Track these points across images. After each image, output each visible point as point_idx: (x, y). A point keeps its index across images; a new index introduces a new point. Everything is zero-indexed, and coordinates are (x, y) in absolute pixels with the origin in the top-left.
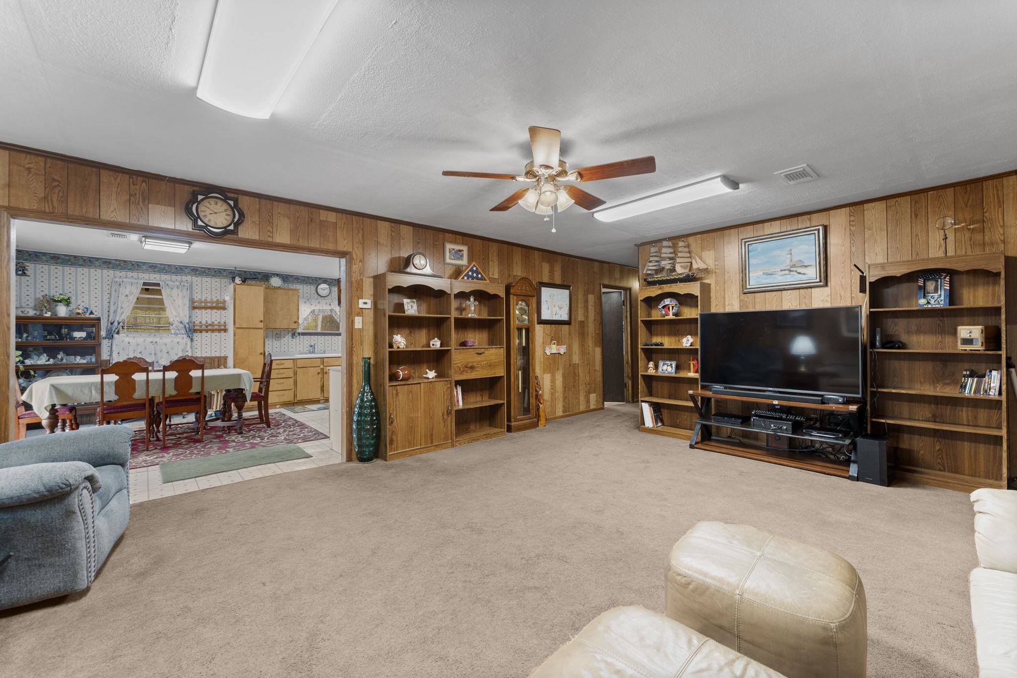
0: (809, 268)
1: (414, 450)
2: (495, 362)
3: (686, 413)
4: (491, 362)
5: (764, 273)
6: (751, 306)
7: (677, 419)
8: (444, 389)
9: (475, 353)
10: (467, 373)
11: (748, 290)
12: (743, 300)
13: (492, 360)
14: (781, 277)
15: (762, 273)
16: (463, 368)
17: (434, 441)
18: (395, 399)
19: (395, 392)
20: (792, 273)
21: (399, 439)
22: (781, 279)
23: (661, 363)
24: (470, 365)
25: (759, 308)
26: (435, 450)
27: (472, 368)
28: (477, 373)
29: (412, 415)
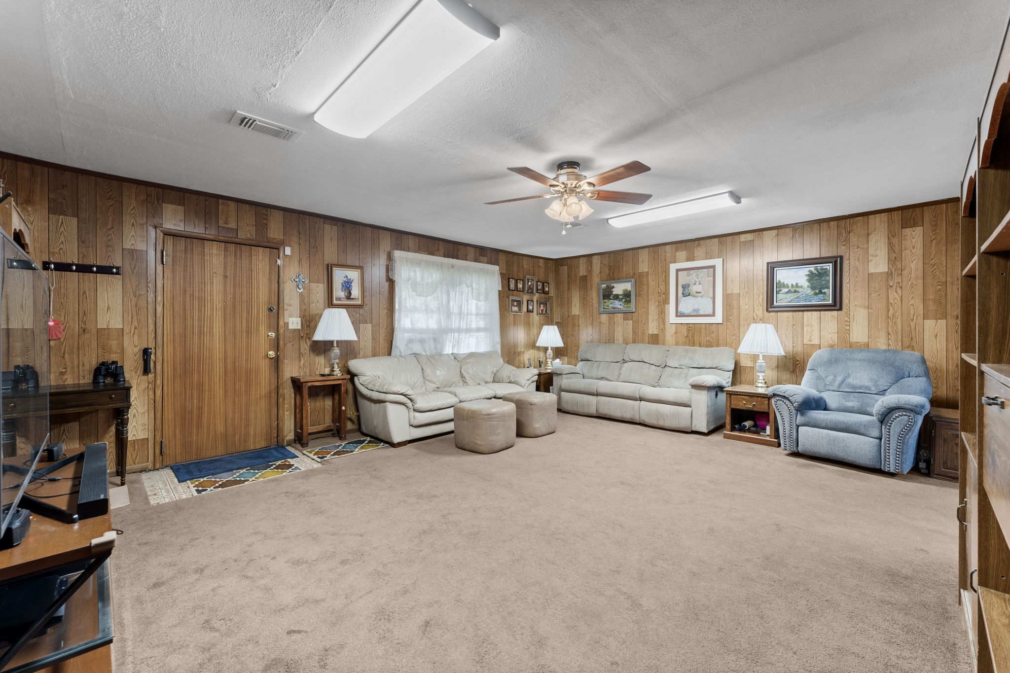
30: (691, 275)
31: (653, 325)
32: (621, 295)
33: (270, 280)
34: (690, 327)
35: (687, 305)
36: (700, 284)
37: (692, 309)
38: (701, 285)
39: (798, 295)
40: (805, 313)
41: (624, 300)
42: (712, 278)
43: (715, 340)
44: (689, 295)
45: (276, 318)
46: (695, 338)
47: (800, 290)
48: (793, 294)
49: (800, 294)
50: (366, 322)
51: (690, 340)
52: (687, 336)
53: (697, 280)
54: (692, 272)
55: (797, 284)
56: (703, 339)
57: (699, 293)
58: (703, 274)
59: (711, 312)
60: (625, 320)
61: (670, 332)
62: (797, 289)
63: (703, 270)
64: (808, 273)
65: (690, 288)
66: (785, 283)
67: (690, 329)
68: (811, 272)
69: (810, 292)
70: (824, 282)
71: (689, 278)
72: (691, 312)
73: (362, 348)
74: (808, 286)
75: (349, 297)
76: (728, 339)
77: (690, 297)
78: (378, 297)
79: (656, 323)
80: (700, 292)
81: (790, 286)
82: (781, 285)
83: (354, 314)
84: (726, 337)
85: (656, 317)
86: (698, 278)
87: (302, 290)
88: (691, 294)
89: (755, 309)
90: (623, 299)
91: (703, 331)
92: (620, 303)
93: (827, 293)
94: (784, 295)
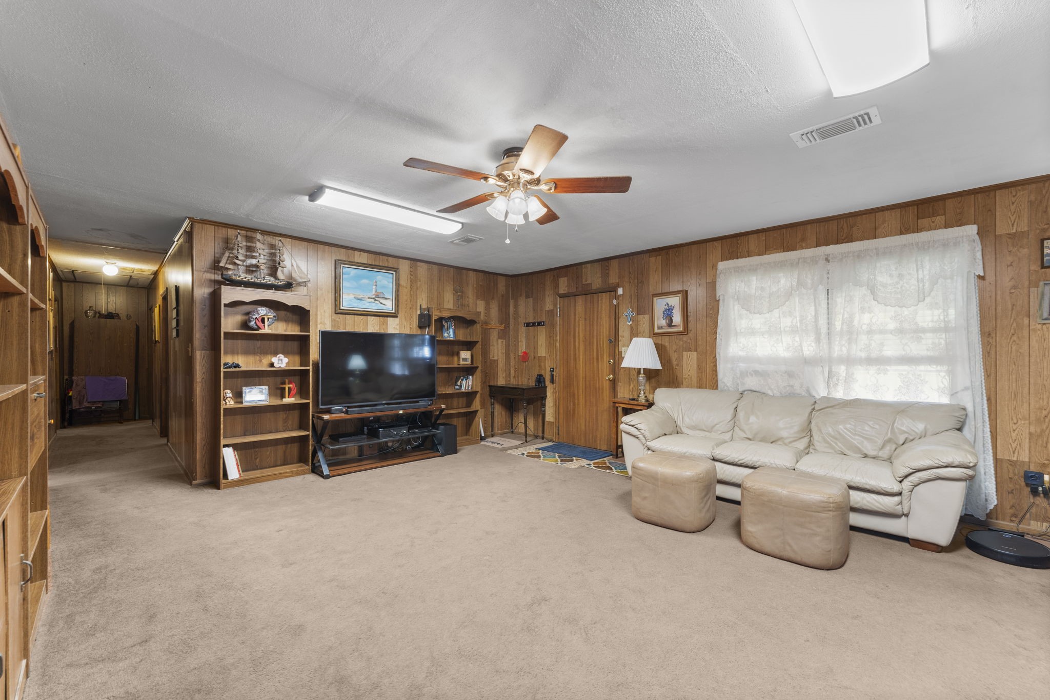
0: (388, 301)
3: (269, 448)
5: (355, 298)
6: (342, 327)
7: (256, 459)
11: (341, 311)
12: (335, 320)
14: (368, 304)
15: (353, 296)
20: (376, 302)
22: (368, 306)
23: (246, 389)
25: (349, 329)
33: (610, 317)
45: (614, 348)
50: (690, 350)
73: (685, 378)
75: (670, 325)
78: (705, 320)
83: (677, 341)
87: (631, 323)
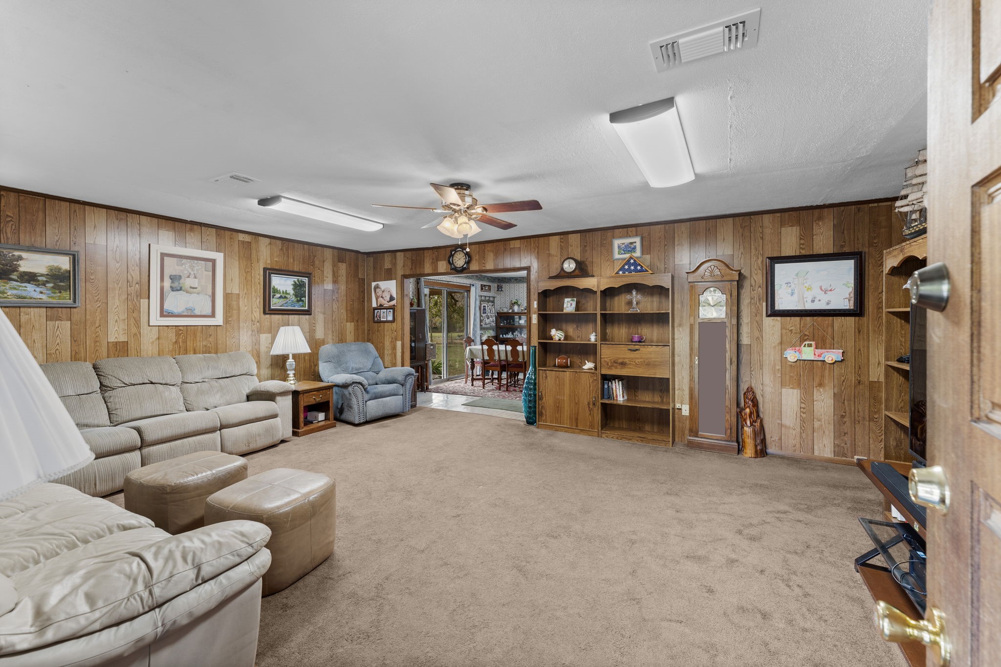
1: (559, 427)
2: (655, 361)
4: (650, 360)
8: (589, 380)
9: (627, 349)
10: (616, 368)
13: (651, 358)
16: (612, 363)
17: (579, 424)
18: (544, 381)
19: (544, 375)
21: (548, 413)
24: (620, 361)
26: (579, 433)
27: (623, 364)
28: (629, 370)
29: (559, 397)
30: (183, 264)
31: (116, 328)
32: (42, 275)
34: (180, 330)
35: (176, 302)
36: (195, 277)
37: (184, 308)
38: (197, 280)
39: (286, 301)
40: (290, 316)
41: (51, 285)
42: (211, 273)
43: (213, 344)
44: (181, 289)
46: (188, 343)
47: (288, 296)
48: (283, 300)
49: (288, 300)
51: (180, 347)
52: (176, 342)
53: (192, 273)
54: (184, 261)
55: (286, 291)
56: (198, 344)
57: (194, 288)
58: (200, 267)
59: (209, 312)
60: (51, 320)
61: (148, 337)
62: (286, 296)
63: (200, 262)
64: (293, 283)
65: (181, 281)
66: (278, 289)
67: (181, 332)
68: (294, 282)
69: (294, 299)
70: (302, 292)
71: (181, 268)
72: (183, 312)
74: (293, 294)
76: (228, 342)
77: (181, 292)
79: (123, 326)
80: (196, 288)
81: (282, 292)
82: (276, 291)
84: (225, 341)
85: (124, 316)
86: (193, 270)
88: (183, 288)
89: (254, 312)
90: (47, 282)
91: (198, 334)
92: (38, 289)
93: (305, 301)
94: (277, 300)
